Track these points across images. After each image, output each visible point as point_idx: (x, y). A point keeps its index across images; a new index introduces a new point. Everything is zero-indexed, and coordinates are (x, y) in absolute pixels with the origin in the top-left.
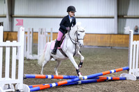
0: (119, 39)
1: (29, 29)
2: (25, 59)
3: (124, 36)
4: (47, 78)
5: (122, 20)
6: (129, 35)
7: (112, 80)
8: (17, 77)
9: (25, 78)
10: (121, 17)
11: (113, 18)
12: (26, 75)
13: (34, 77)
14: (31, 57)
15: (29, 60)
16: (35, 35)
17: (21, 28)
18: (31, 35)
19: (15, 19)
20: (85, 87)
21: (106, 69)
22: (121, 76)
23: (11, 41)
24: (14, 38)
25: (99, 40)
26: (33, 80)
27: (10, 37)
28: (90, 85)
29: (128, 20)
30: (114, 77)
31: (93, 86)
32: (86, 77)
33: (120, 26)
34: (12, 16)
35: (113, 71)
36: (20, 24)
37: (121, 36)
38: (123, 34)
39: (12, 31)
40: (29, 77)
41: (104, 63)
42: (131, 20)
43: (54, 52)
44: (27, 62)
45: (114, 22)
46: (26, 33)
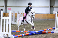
0: (51, 16)
1: (13, 12)
2: (12, 24)
3: (53, 15)
4: (21, 32)
5: (52, 8)
6: (55, 14)
7: (48, 33)
8: (8, 32)
9: (12, 32)
10: (52, 7)
11: (48, 7)
12: (12, 31)
13: (15, 32)
14: (14, 23)
15: (13, 24)
16: (16, 14)
17: (10, 11)
18: (14, 14)
19: (8, 8)
20: (36, 36)
21: (46, 28)
22: (52, 31)
23: (6, 17)
24: (7, 15)
25: (43, 16)
26: (15, 33)
27: (5, 15)
28: (39, 35)
29: (55, 8)
30: (49, 32)
31: (40, 35)
32: (37, 32)
33: (51, 10)
34: (6, 6)
35: (48, 29)
36: (10, 10)
37: (52, 15)
38: (53, 14)
39: (6, 13)
40: (13, 32)
41: (45, 26)
42: (56, 8)
43: (23, 21)
44: (13, 25)
45: (49, 9)
46: (12, 13)
